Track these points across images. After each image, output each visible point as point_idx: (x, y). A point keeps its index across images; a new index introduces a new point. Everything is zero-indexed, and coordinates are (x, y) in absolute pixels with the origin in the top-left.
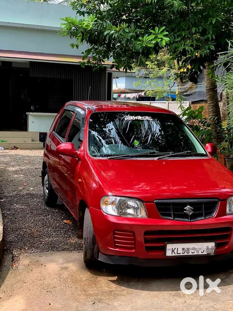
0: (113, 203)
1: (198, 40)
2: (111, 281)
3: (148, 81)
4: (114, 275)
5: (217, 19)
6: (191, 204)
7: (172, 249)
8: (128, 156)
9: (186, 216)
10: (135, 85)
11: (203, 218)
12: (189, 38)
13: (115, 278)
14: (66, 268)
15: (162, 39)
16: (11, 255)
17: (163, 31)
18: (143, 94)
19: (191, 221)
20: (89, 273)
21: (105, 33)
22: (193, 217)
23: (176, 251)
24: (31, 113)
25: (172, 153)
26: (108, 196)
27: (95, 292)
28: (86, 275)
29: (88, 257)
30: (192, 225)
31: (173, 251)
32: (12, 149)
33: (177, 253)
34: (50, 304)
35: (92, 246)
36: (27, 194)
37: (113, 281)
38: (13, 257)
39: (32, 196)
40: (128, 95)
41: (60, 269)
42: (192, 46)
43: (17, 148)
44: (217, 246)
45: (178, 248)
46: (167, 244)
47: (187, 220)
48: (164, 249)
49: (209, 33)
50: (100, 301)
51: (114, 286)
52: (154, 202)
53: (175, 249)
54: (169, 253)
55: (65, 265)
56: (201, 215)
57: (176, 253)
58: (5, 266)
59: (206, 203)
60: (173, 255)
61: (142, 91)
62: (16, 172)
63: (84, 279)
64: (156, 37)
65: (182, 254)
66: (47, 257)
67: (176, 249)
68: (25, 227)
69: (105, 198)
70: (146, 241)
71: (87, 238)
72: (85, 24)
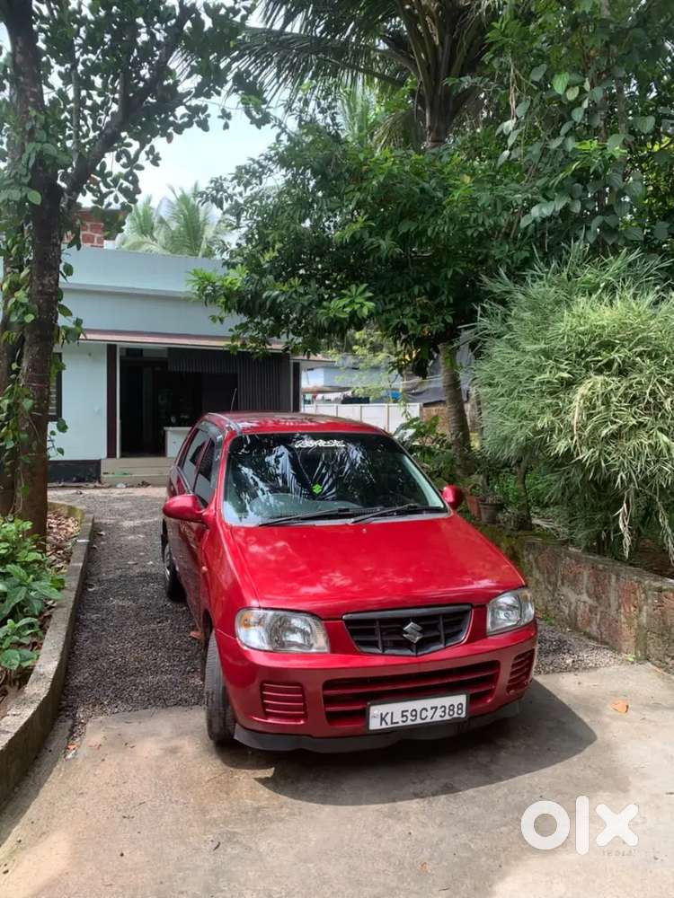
0: (259, 623)
1: (424, 307)
2: (260, 780)
3: (356, 375)
4: (266, 766)
5: (454, 270)
6: (416, 619)
7: (382, 714)
8: (298, 519)
9: (407, 644)
10: (338, 380)
11: (442, 646)
12: (409, 304)
13: (269, 773)
14: (174, 751)
15: (362, 305)
16: (70, 722)
17: (364, 291)
18: (349, 393)
19: (419, 653)
20: (219, 762)
21: (264, 295)
22: (422, 645)
23: (388, 719)
24: (171, 428)
25: (382, 510)
26: (250, 608)
27: (225, 812)
28: (211, 767)
29: (216, 729)
30: (419, 663)
31: (383, 719)
32: (139, 486)
33: (392, 723)
34: (122, 855)
35: (221, 708)
36: (140, 575)
37: (264, 781)
38: (73, 726)
39: (147, 577)
40: (328, 396)
41: (162, 752)
42: (414, 316)
43: (148, 485)
44: (472, 700)
45: (392, 714)
46: (370, 706)
47: (409, 652)
48: (364, 715)
49: (443, 293)
50: (231, 838)
51: (264, 792)
52: (341, 619)
53: (388, 713)
54: (375, 724)
55: (173, 743)
56: (436, 640)
57: (389, 722)
58: (50, 751)
59: (445, 616)
60: (384, 726)
61: (348, 389)
62: (134, 530)
63: (207, 779)
64: (352, 302)
65: (401, 724)
66: (140, 723)
67: (390, 715)
68: (115, 651)
69: (246, 614)
70: (329, 701)
71: (213, 694)
72: (228, 281)
